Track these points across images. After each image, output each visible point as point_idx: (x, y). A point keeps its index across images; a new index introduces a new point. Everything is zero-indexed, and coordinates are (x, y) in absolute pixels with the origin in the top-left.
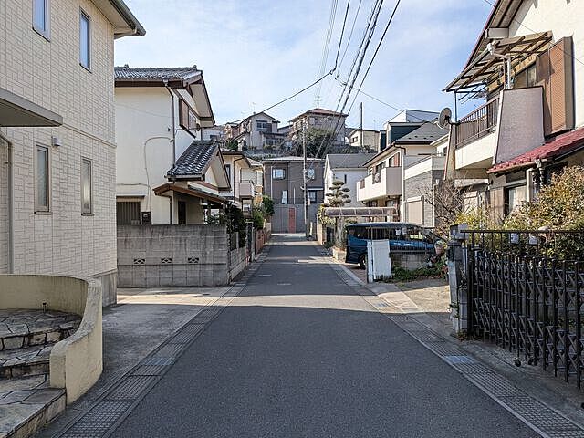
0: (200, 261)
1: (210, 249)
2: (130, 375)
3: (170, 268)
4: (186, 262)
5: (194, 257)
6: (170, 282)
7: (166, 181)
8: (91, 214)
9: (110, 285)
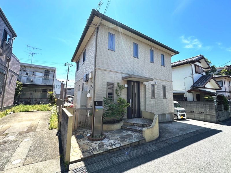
0: (204, 113)
1: (208, 110)
2: (164, 141)
3: (193, 114)
4: (199, 112)
5: (201, 111)
6: (194, 118)
7: (191, 89)
8: (166, 98)
9: (172, 116)
